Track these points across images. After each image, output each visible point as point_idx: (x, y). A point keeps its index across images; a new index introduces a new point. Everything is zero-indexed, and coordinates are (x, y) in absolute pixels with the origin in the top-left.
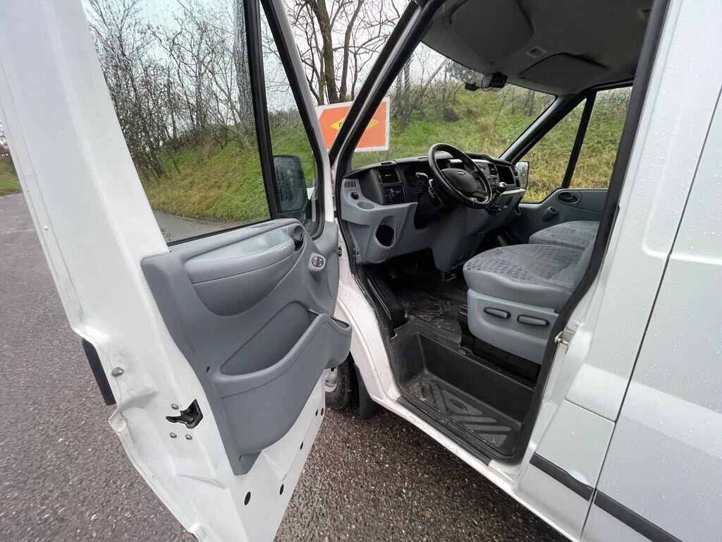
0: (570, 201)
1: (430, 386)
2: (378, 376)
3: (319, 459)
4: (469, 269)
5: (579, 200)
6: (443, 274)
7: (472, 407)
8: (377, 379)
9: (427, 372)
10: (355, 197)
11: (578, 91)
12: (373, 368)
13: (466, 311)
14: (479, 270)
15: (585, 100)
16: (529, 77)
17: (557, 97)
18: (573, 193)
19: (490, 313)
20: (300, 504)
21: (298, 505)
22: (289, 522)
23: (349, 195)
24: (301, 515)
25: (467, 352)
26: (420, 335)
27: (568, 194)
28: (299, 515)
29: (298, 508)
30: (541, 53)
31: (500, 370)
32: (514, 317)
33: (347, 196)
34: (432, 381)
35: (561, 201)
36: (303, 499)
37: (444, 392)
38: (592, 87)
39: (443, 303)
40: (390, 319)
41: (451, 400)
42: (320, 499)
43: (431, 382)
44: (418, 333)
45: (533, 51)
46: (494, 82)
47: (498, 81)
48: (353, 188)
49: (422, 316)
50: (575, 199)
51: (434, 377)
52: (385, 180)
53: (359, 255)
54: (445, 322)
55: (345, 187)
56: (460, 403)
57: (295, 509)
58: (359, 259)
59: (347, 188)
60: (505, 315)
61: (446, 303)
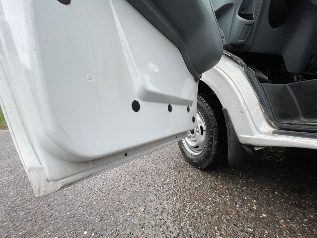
2: (248, 109)
3: (189, 194)
8: (247, 112)
12: (242, 102)
20: (168, 220)
21: (166, 220)
22: (155, 230)
24: (168, 228)
28: (166, 228)
29: (165, 222)
36: (171, 217)
42: (188, 222)
57: (163, 221)
58: (224, 42)
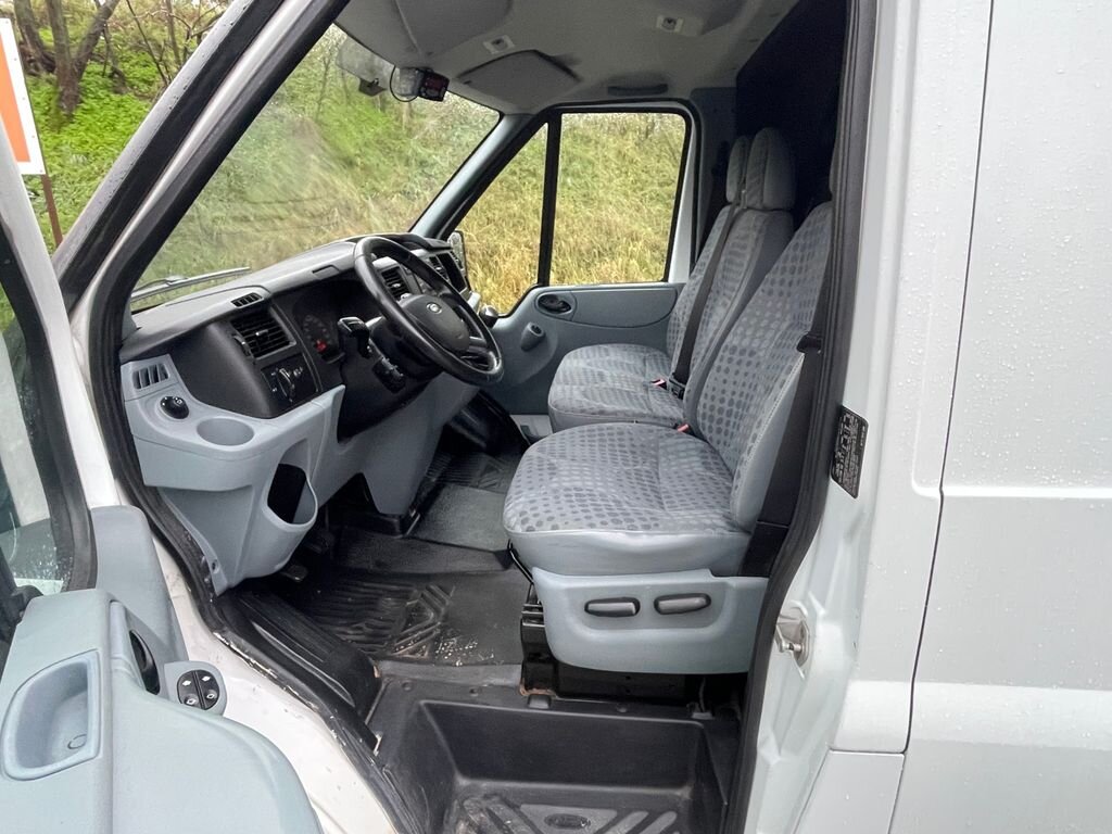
0: (558, 310)
1: (491, 813)
4: (530, 529)
5: (573, 307)
6: (396, 521)
7: (591, 811)
9: (463, 782)
10: (177, 411)
11: (536, 111)
13: (541, 620)
14: (555, 527)
15: (546, 125)
16: (476, 80)
17: (502, 116)
18: (561, 296)
19: (598, 611)
23: (158, 409)
25: (548, 699)
26: (428, 705)
27: (552, 298)
30: (506, 46)
31: (623, 710)
32: (646, 605)
33: (149, 412)
34: (486, 797)
35: (544, 311)
37: (524, 808)
38: (556, 105)
39: (426, 593)
40: (352, 703)
41: (550, 821)
43: (485, 804)
44: (422, 702)
45: (498, 42)
46: (426, 88)
47: (431, 85)
48: (162, 384)
49: (403, 652)
50: (566, 306)
51: (486, 785)
52: (258, 347)
53: (217, 570)
54: (462, 644)
55: (139, 386)
56: (570, 818)
58: (221, 580)
59: (145, 390)
60: (631, 606)
61: (430, 590)
